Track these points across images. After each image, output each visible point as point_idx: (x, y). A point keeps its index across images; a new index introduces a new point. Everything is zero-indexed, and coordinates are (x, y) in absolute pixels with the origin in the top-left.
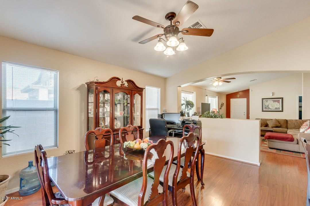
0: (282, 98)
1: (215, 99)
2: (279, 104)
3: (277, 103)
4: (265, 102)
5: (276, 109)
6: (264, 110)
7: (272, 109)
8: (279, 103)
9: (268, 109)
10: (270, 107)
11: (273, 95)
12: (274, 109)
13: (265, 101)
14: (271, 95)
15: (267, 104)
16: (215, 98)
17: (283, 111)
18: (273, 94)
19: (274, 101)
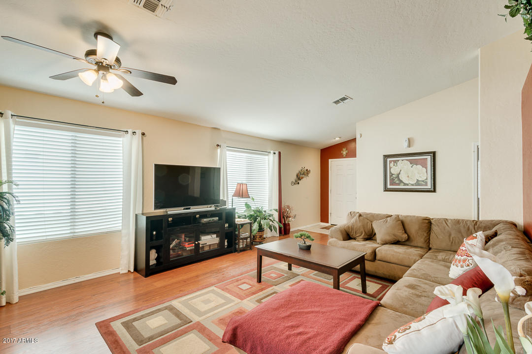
0: (434, 154)
1: (267, 157)
2: (424, 169)
3: (419, 167)
4: (392, 164)
5: (418, 183)
6: (389, 186)
7: (408, 185)
8: (426, 168)
9: (399, 184)
10: (403, 177)
11: (409, 146)
12: (412, 185)
13: (390, 162)
14: (406, 144)
15: (395, 170)
16: (267, 155)
17: (434, 191)
18: (410, 143)
19: (411, 162)
